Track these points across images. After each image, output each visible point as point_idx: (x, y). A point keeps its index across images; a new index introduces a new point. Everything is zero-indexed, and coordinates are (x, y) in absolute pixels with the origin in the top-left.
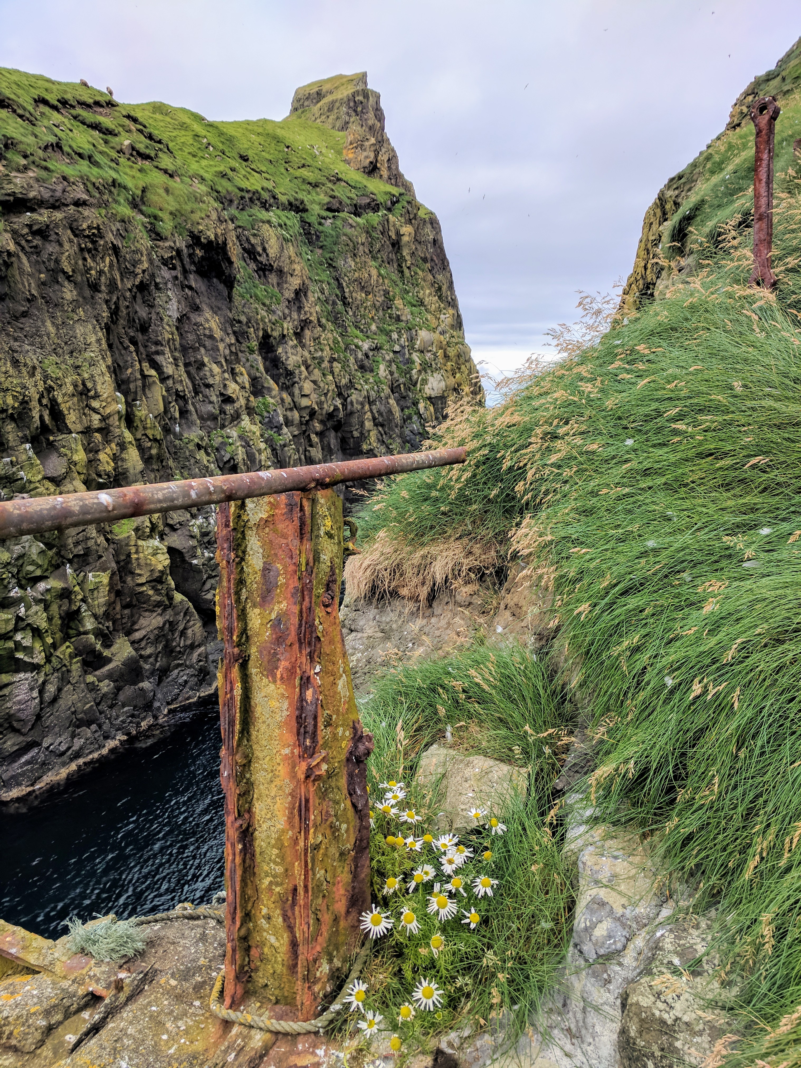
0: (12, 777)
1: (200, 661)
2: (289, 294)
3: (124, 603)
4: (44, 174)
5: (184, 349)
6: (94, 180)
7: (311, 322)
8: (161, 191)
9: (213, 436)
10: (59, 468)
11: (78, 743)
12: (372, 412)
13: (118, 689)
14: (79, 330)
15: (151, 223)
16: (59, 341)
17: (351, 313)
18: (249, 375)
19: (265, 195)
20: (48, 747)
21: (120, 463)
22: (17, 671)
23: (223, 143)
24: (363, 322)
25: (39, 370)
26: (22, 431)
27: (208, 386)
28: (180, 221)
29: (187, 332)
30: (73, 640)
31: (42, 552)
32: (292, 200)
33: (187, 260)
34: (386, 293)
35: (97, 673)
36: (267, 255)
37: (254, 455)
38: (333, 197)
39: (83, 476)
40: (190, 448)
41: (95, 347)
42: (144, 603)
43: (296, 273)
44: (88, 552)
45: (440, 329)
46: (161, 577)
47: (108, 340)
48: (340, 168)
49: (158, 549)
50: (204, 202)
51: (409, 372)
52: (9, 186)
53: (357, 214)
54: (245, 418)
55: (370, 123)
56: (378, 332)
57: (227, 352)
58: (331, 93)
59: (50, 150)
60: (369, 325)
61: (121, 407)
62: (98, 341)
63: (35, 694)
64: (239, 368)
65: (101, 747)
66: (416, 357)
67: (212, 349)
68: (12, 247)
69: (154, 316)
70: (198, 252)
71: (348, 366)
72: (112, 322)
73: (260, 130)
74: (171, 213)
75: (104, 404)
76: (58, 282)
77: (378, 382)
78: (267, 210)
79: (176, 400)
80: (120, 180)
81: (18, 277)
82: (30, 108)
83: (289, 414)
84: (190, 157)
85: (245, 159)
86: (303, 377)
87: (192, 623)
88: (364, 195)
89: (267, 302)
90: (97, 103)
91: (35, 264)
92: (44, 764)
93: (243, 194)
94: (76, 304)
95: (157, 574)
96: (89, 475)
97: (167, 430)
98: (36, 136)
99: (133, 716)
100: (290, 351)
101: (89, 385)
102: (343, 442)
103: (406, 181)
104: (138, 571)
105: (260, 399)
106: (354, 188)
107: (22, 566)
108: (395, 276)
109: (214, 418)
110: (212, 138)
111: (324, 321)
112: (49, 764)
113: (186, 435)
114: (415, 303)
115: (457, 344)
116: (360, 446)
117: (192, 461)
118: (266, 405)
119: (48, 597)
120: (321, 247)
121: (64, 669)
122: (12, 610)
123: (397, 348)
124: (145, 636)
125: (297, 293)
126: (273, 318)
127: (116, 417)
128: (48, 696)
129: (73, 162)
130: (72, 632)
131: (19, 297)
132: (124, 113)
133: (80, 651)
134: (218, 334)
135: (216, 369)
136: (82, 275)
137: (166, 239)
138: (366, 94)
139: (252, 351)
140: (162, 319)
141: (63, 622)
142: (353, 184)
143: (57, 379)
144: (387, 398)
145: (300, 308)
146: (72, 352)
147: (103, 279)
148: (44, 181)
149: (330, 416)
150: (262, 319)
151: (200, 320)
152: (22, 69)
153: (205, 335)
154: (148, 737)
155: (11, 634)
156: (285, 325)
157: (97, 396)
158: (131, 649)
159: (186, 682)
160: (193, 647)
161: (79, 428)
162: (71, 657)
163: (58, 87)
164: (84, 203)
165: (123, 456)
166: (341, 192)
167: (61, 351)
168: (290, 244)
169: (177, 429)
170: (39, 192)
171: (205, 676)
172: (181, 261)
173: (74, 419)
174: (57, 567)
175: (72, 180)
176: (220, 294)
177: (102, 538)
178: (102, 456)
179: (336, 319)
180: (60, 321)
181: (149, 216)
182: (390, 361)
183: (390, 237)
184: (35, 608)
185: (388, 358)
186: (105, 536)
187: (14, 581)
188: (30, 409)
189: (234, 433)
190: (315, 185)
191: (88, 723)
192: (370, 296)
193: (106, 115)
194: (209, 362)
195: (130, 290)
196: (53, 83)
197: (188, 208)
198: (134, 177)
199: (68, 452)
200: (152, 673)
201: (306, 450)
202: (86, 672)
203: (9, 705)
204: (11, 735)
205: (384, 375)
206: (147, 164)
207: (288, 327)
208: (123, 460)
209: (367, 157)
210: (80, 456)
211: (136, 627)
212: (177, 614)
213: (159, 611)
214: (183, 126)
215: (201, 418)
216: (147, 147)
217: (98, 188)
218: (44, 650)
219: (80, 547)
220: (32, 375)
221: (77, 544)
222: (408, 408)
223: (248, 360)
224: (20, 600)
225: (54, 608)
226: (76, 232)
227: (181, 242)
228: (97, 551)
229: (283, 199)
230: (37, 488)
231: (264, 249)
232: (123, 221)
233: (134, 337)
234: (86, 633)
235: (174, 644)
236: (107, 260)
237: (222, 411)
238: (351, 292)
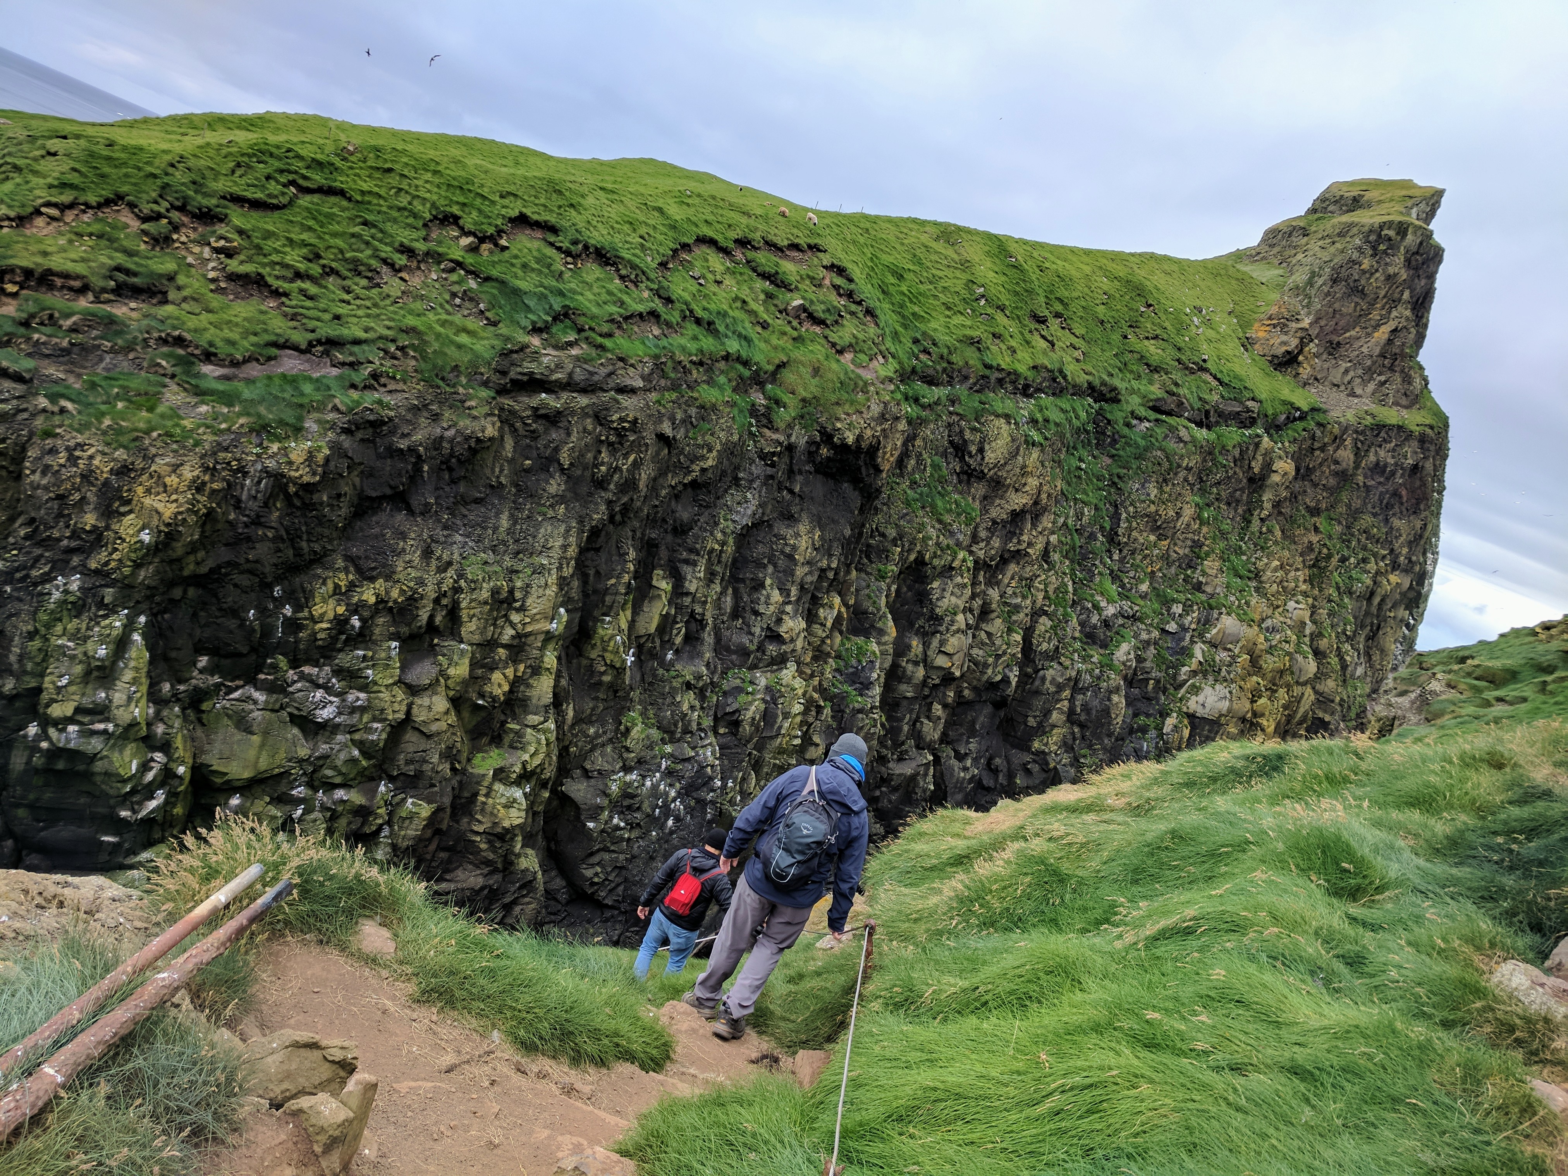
2: (999, 514)
3: (443, 844)
4: (592, 352)
5: (735, 564)
7: (1027, 555)
9: (726, 676)
10: (424, 677)
12: (1072, 703)
14: (545, 529)
15: (767, 407)
16: (508, 538)
19: (1034, 377)
21: (518, 690)
24: (1132, 574)
26: (397, 627)
27: (756, 613)
28: (812, 411)
29: (753, 543)
31: (354, 760)
32: (1096, 383)
33: (800, 458)
34: (1197, 545)
36: (983, 459)
37: (775, 717)
38: (1173, 394)
39: (452, 693)
40: (675, 684)
41: (556, 553)
42: (471, 854)
44: (419, 775)
45: (1268, 623)
46: (506, 834)
48: (1219, 352)
49: (516, 801)
51: (1176, 667)
52: (530, 365)
53: (1203, 424)
56: (1150, 595)
57: (809, 579)
58: (1371, 206)
59: (635, 319)
60: (1139, 581)
61: (556, 627)
62: (566, 546)
64: (830, 599)
66: (1199, 651)
67: (785, 571)
68: (492, 432)
69: (703, 519)
70: (823, 451)
71: (1065, 628)
72: (606, 525)
74: (804, 400)
75: (528, 620)
76: (544, 473)
77: (1107, 665)
78: (1026, 396)
79: (687, 622)
81: (488, 462)
83: (909, 667)
84: (942, 308)
85: (1040, 320)
86: (957, 627)
87: (527, 900)
88: (1235, 399)
89: (948, 518)
90: (795, 246)
91: (522, 449)
93: (989, 372)
94: (561, 499)
95: (499, 830)
96: (464, 693)
98: (621, 305)
100: (951, 589)
101: (518, 595)
102: (1004, 724)
104: (478, 817)
106: (1224, 385)
107: (320, 767)
109: (745, 653)
111: (1055, 556)
113: (679, 667)
115: (1289, 653)
116: (1030, 740)
117: (668, 700)
118: (859, 652)
119: (340, 809)
120: (1112, 456)
122: (288, 808)
123: (1172, 627)
125: (1018, 514)
126: (945, 542)
127: (541, 637)
129: (667, 333)
131: (480, 482)
132: (828, 262)
134: (807, 554)
135: (777, 597)
136: (585, 469)
137: (779, 429)
139: (881, 577)
140: (716, 524)
142: (1226, 380)
143: (474, 581)
144: (1112, 691)
145: (1012, 535)
146: (518, 553)
148: (587, 361)
149: (992, 686)
150: (925, 540)
151: (787, 532)
153: (782, 552)
156: (964, 555)
157: (522, 609)
161: (477, 638)
164: (632, 391)
165: (530, 681)
166: (1194, 389)
167: (503, 549)
169: (670, 656)
170: (571, 373)
172: (790, 459)
173: (474, 628)
174: (368, 780)
175: (632, 361)
177: (447, 766)
178: (496, 676)
179: (1083, 559)
180: (524, 515)
181: (770, 399)
182: (1148, 643)
183: (1250, 467)
185: (1144, 636)
186: (452, 764)
187: (304, 779)
188: (418, 608)
189: (762, 679)
190: (1155, 370)
192: (1164, 543)
193: (798, 262)
194: (771, 585)
195: (672, 487)
197: (833, 397)
198: (776, 348)
199: (446, 662)
201: (915, 722)
205: (1125, 658)
206: (812, 332)
208: (529, 686)
209: (1284, 343)
210: (461, 670)
211: (448, 876)
213: (486, 870)
217: (684, 367)
219: (411, 767)
221: (408, 762)
222: (1147, 715)
223: (868, 586)
224: (302, 801)
226: (600, 422)
227: (800, 437)
228: (433, 778)
229: (1081, 380)
231: (981, 450)
237: (761, 648)
238: (1130, 529)
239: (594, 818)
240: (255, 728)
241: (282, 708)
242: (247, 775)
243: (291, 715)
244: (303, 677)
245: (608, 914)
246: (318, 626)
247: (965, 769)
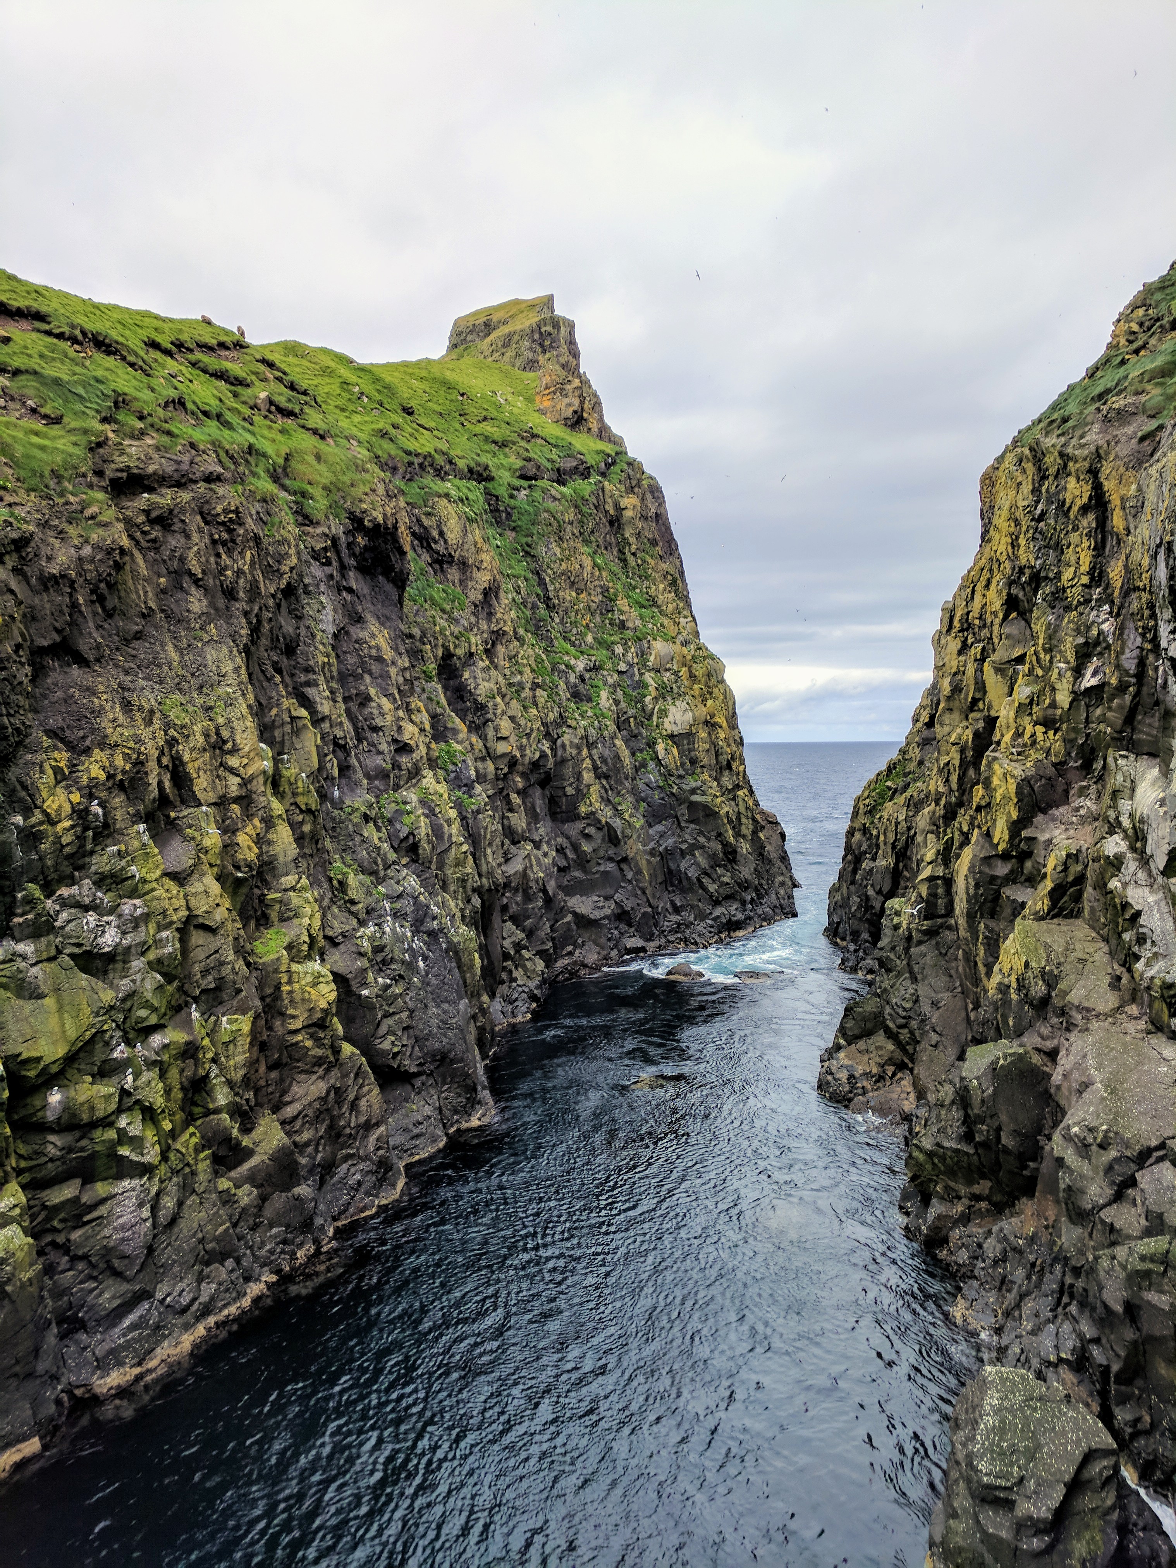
0: (111, 1352)
1: (379, 1148)
2: (476, 596)
3: (271, 1061)
4: (166, 440)
5: (343, 678)
6: (227, 447)
7: (505, 632)
8: (311, 459)
9: (383, 802)
10: (184, 859)
11: (208, 1290)
12: (592, 759)
13: (264, 1199)
14: (210, 655)
15: (297, 503)
16: (184, 672)
17: (557, 620)
18: (427, 711)
19: (440, 460)
20: (164, 1299)
21: (265, 848)
22: (119, 1177)
23: (379, 391)
24: (574, 631)
25: (158, 715)
26: (134, 805)
27: (375, 729)
28: (336, 498)
29: (345, 652)
30: (199, 1122)
31: (160, 988)
32: (473, 465)
33: (344, 552)
34: (605, 590)
35: (233, 1174)
36: (446, 542)
37: (441, 827)
38: (529, 460)
39: (216, 869)
40: (355, 820)
41: (232, 679)
42: (298, 1061)
43: (485, 565)
44: (221, 984)
45: (680, 638)
46: (323, 1019)
47: (248, 667)
48: (534, 420)
49: (320, 975)
50: (366, 471)
51: (641, 701)
52: (121, 459)
53: (562, 482)
54: (428, 774)
55: (563, 359)
56: (596, 645)
57: (401, 680)
58: (505, 323)
59: (171, 408)
60: (582, 635)
61: (267, 765)
62: (237, 670)
63: (146, 1213)
64: (417, 703)
65: (241, 1295)
66: (649, 678)
67: (381, 676)
68: (125, 542)
69: (303, 632)
70: (359, 539)
71: (557, 694)
72: (252, 642)
73: (423, 373)
74: (324, 488)
75: (245, 761)
76: (182, 588)
77: (599, 716)
78: (442, 479)
79: (334, 752)
80: (258, 446)
81: (130, 584)
82: (142, 353)
83: (480, 765)
84: (338, 411)
85: (408, 411)
86: (499, 711)
87: (366, 1088)
88: (569, 456)
89: (448, 608)
90: (222, 345)
91: (152, 564)
92: (157, 1327)
93: (411, 459)
94: (206, 618)
95: (319, 1015)
96: (224, 867)
97: (323, 796)
98: (153, 390)
99: (284, 1242)
100: (480, 675)
101: (225, 734)
102: (552, 802)
103: (615, 436)
104: (291, 1011)
105: (442, 745)
106: (555, 446)
107: (130, 1010)
108: (616, 567)
109: (384, 775)
110: (365, 385)
111: (521, 631)
112: (165, 1327)
113: (348, 802)
114: (645, 603)
115: (705, 658)
116: (576, 808)
117: (358, 839)
118: (451, 754)
119: (166, 1057)
120: (514, 529)
121: (187, 1170)
122: (115, 1079)
123: (623, 667)
124: (300, 1113)
125: (486, 593)
126: (456, 630)
127: (261, 779)
128: (163, 1216)
129: (199, 424)
130: (197, 1110)
131: (133, 611)
132: (258, 357)
133: (208, 1141)
134: (388, 654)
135: (387, 704)
136: (215, 577)
137: (318, 523)
138: (556, 323)
139: (429, 678)
140: (313, 636)
141: (185, 1095)
142: (553, 442)
143: (183, 727)
144: (613, 737)
145: (490, 614)
146: (201, 687)
147: (241, 582)
148: (166, 449)
149: (535, 765)
150: (442, 632)
151: (364, 635)
152: (122, 304)
153: (370, 657)
154: (309, 1277)
155: (113, 1118)
156: (473, 640)
157: (235, 750)
158: (282, 1134)
159: (359, 1183)
160: (368, 1126)
161: (212, 797)
162: (198, 1150)
163: (170, 325)
164: (218, 479)
165: (270, 836)
166: (539, 452)
167: (187, 686)
168: (475, 525)
169: (337, 793)
170: (161, 465)
171: (386, 1173)
172: (338, 553)
173: (205, 784)
174: (178, 1008)
175: (202, 447)
176: (388, 596)
177: (241, 962)
178: (242, 839)
179: (538, 628)
180: (184, 644)
181: (295, 493)
182: (614, 686)
183: (607, 512)
184: (146, 1076)
185: (610, 681)
186: (245, 958)
187: (119, 1034)
188: (146, 773)
189: (412, 796)
190: (503, 445)
191: (221, 1257)
192: (583, 595)
193: (233, 360)
194: (376, 694)
195: (273, 596)
196: (164, 320)
197: (347, 479)
198: (274, 441)
199: (196, 834)
200: (311, 1172)
201: (503, 817)
202: (217, 1174)
203: (107, 1232)
204: (110, 1282)
205: (607, 705)
206: (289, 422)
207: (476, 641)
208: (269, 843)
209: (569, 405)
210: (213, 838)
211: (287, 1098)
212: (345, 1076)
213: (321, 1072)
214: (326, 372)
215: (367, 776)
216: (289, 400)
217: (232, 457)
218: (159, 1142)
219: (210, 978)
220: (149, 722)
221: (205, 972)
222: (641, 751)
223: (424, 690)
224: (126, 1063)
225: (174, 1074)
226: (208, 518)
227: (337, 528)
228: (235, 983)
229: (461, 464)
230: (153, 890)
231: (442, 534)
232: (264, 500)
233: (277, 663)
234: (217, 1111)
235: (342, 1123)
236: (248, 555)
237: (396, 766)
238: (556, 590)
239: (364, 984)
240: (44, 988)
241: (59, 952)
242: (61, 1051)
243: (72, 956)
244: (65, 903)
245: (418, 1083)
246: (59, 827)
247: (545, 855)
